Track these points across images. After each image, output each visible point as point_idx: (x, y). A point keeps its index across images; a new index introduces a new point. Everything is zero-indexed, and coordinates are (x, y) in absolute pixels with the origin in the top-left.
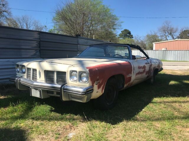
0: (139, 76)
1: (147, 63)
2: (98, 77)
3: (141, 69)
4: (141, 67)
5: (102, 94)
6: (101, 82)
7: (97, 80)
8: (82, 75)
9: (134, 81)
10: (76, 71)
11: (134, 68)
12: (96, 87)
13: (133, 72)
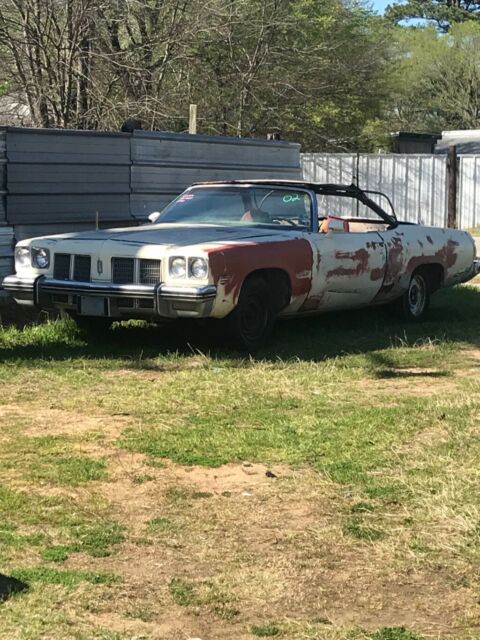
0: (341, 280)
1: (373, 244)
2: (225, 270)
3: (345, 260)
4: (348, 253)
5: (232, 306)
6: (231, 280)
7: (224, 276)
8: (195, 265)
9: (323, 293)
10: (182, 258)
11: (319, 256)
12: (221, 289)
13: (318, 267)
